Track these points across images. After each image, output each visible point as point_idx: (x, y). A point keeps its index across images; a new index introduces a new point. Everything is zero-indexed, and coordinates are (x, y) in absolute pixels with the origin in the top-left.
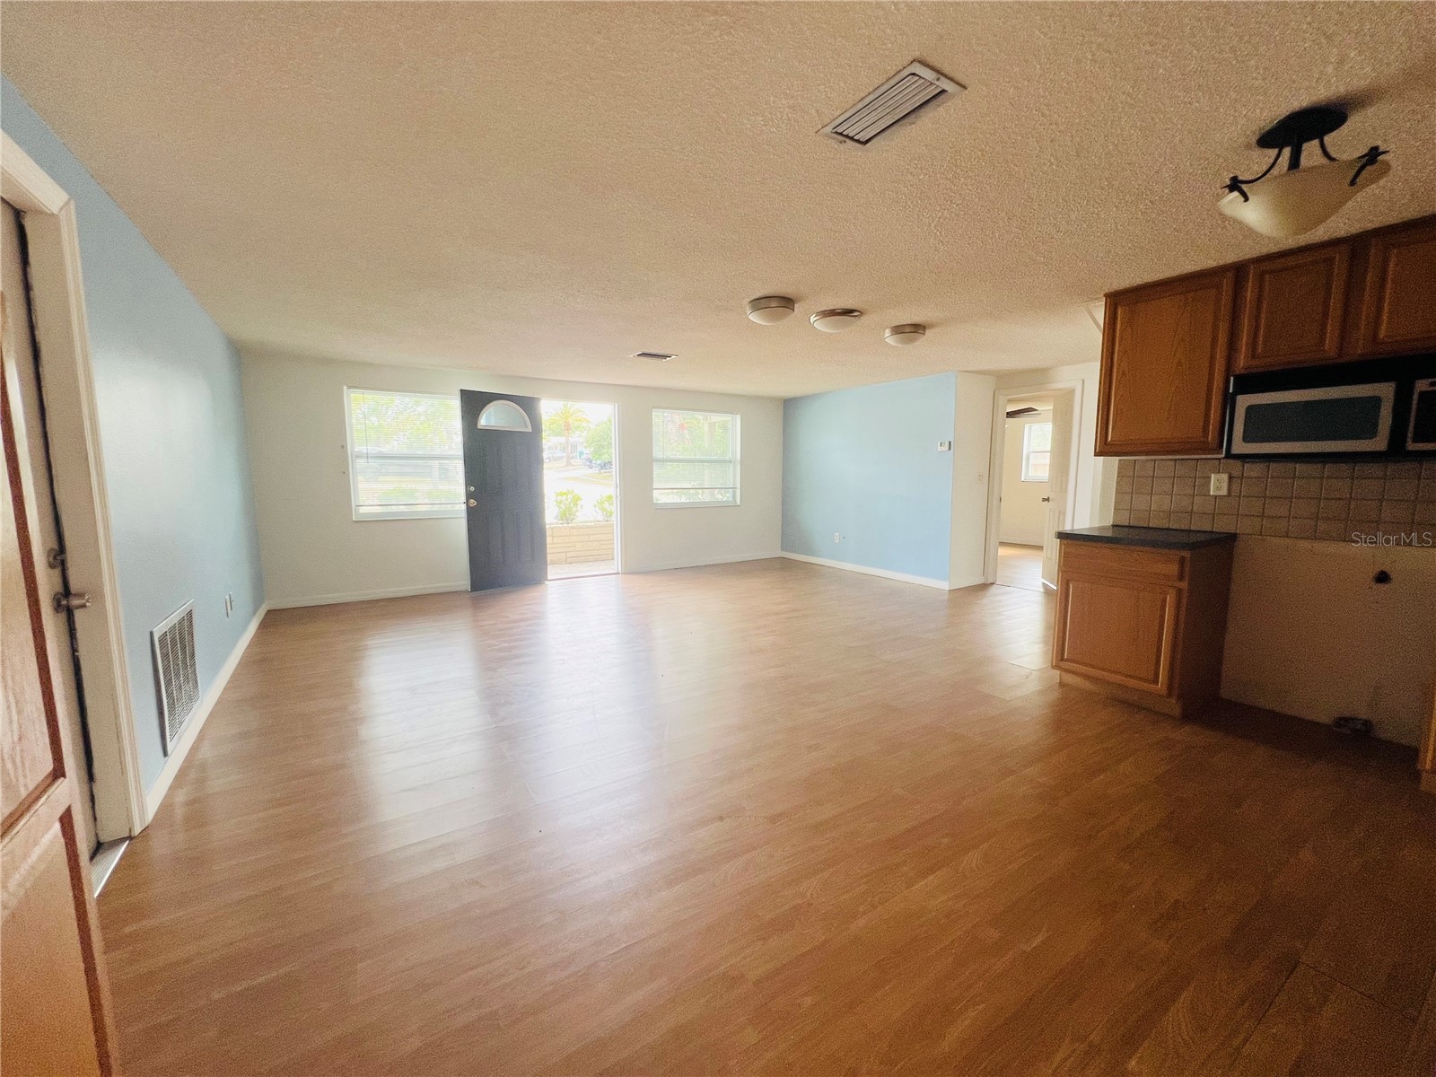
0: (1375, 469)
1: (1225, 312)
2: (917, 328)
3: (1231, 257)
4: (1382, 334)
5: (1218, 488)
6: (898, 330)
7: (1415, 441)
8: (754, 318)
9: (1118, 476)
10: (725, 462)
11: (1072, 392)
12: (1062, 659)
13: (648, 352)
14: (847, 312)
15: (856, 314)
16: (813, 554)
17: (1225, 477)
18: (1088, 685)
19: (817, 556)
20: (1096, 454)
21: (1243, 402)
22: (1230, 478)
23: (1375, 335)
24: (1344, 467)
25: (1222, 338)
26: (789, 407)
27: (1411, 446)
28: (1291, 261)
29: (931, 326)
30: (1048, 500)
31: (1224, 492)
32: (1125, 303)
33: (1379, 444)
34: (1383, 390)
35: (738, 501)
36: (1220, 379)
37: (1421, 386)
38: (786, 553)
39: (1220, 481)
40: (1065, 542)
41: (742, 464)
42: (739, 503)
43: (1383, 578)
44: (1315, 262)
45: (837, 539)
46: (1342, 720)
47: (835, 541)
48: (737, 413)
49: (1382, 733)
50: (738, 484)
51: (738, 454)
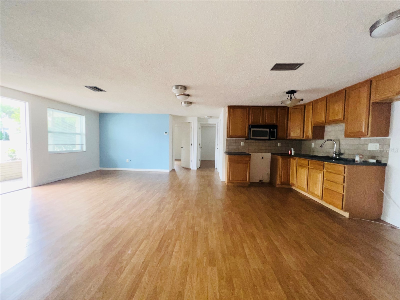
0: (267, 141)
1: (247, 113)
2: (191, 103)
4: (266, 121)
6: (186, 102)
7: (271, 137)
9: (226, 142)
12: (230, 180)
15: (189, 96)
16: (116, 167)
17: (243, 142)
20: (228, 138)
21: (252, 129)
25: (247, 118)
26: (101, 116)
27: (271, 138)
28: (256, 108)
29: (194, 103)
30: (182, 147)
31: (243, 145)
32: (232, 109)
33: (268, 138)
34: (268, 130)
35: (84, 149)
36: (247, 125)
37: (272, 130)
38: (103, 168)
39: (242, 143)
40: (229, 155)
41: (86, 135)
42: (85, 151)
43: (263, 158)
44: (258, 109)
45: (127, 161)
46: (260, 181)
47: (127, 162)
48: (83, 115)
49: (264, 182)
50: (84, 143)
51: (84, 131)
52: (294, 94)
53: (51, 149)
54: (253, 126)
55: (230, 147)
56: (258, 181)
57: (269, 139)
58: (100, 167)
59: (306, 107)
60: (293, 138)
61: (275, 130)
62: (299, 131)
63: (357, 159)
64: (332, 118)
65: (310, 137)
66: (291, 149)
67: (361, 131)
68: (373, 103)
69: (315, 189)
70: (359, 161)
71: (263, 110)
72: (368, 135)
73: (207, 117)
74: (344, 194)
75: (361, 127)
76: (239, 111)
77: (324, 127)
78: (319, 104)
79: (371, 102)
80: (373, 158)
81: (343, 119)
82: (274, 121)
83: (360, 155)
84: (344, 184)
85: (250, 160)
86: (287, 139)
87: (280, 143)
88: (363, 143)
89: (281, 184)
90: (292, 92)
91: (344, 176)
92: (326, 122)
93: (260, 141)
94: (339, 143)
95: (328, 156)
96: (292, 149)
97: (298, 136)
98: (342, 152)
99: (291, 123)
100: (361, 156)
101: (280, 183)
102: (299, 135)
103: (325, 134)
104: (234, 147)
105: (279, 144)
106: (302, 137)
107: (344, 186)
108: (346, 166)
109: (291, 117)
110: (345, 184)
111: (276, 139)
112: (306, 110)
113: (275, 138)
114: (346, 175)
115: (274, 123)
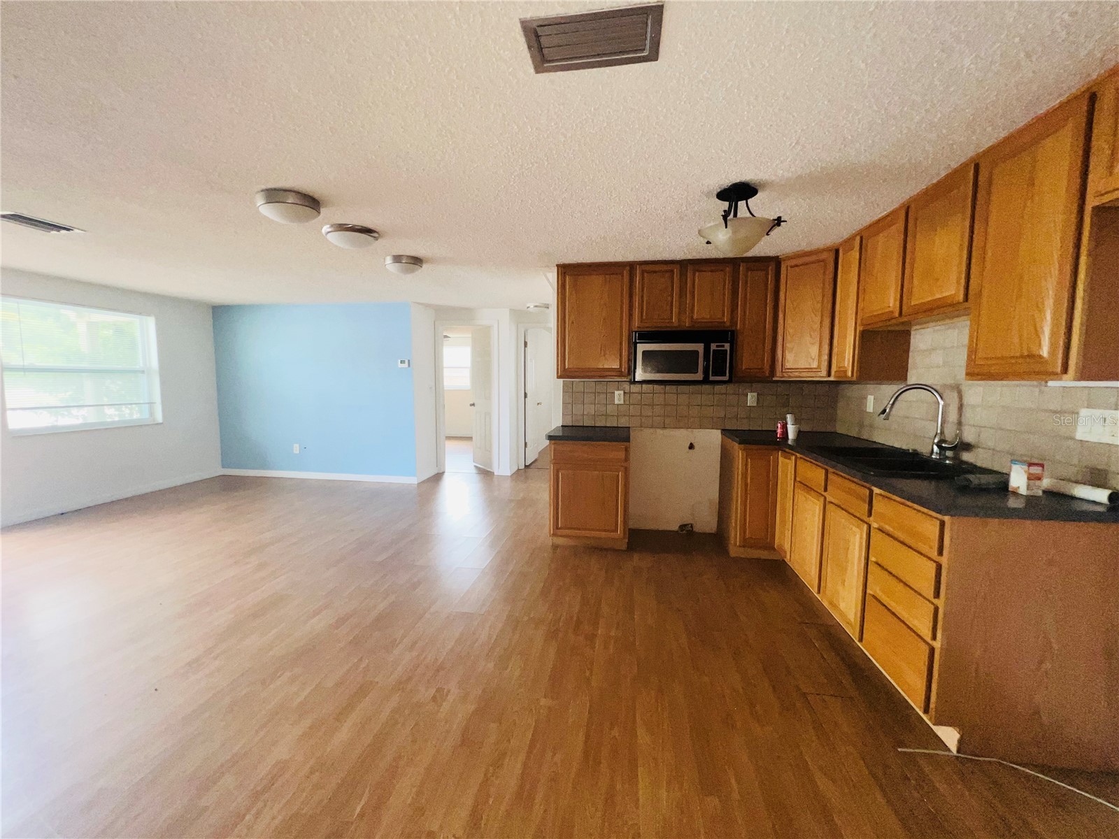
1: (626, 289)
2: (417, 261)
3: (631, 257)
4: (695, 317)
5: (619, 400)
6: (397, 259)
7: (714, 375)
8: (268, 211)
9: (563, 392)
10: (135, 372)
11: (489, 328)
12: (557, 528)
13: (26, 213)
14: (367, 231)
15: (375, 235)
17: (622, 392)
18: (571, 542)
19: (271, 469)
20: (559, 377)
21: (641, 348)
22: (625, 393)
23: (692, 317)
24: (674, 387)
25: (626, 308)
26: (220, 314)
27: (712, 378)
28: (657, 268)
29: (429, 261)
30: (473, 405)
31: (622, 402)
32: (570, 273)
33: (699, 376)
34: (699, 347)
35: (159, 418)
36: (625, 333)
37: (713, 346)
38: (229, 470)
39: (620, 395)
40: (553, 442)
41: (161, 376)
42: (161, 421)
43: (691, 447)
44: (667, 271)
45: (296, 449)
46: (682, 527)
47: (295, 452)
48: (149, 315)
49: (697, 529)
50: (157, 398)
51: (154, 363)
52: (749, 201)
53: (16, 421)
54: (646, 336)
55: (578, 409)
56: (675, 527)
57: (706, 381)
58: (223, 467)
59: (841, 254)
60: (795, 376)
61: (727, 346)
62: (814, 351)
63: (1018, 480)
64: (921, 295)
65: (849, 374)
66: (785, 419)
67: (1035, 351)
68: (1098, 210)
69: (840, 588)
70: (1023, 491)
71: (683, 275)
72: (1065, 369)
73: (536, 306)
74: (937, 645)
75: (1037, 334)
76: (597, 280)
77: (906, 335)
78: (881, 238)
79: (1091, 202)
80: (1097, 478)
81: (961, 297)
82: (723, 315)
83: (1030, 465)
84: (936, 601)
85: (627, 459)
86: (774, 379)
87: (755, 394)
88: (1053, 406)
89: (740, 546)
90: (737, 193)
91: (939, 568)
92: (903, 313)
93: (682, 388)
94: (961, 398)
95: (916, 450)
96: (789, 418)
97: (810, 369)
98: (969, 436)
99: (789, 321)
100: (1036, 470)
101: (738, 544)
102: (815, 365)
103: (910, 361)
104: (590, 409)
105: (751, 399)
106: (824, 373)
107: (936, 609)
108: (947, 518)
109: (787, 297)
110: (940, 603)
111: (730, 381)
112: (840, 267)
113: (726, 378)
114: (944, 561)
115: (725, 322)
